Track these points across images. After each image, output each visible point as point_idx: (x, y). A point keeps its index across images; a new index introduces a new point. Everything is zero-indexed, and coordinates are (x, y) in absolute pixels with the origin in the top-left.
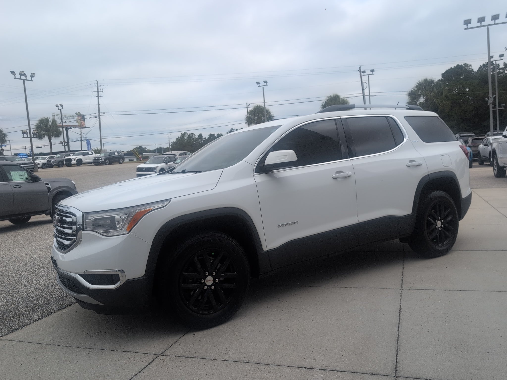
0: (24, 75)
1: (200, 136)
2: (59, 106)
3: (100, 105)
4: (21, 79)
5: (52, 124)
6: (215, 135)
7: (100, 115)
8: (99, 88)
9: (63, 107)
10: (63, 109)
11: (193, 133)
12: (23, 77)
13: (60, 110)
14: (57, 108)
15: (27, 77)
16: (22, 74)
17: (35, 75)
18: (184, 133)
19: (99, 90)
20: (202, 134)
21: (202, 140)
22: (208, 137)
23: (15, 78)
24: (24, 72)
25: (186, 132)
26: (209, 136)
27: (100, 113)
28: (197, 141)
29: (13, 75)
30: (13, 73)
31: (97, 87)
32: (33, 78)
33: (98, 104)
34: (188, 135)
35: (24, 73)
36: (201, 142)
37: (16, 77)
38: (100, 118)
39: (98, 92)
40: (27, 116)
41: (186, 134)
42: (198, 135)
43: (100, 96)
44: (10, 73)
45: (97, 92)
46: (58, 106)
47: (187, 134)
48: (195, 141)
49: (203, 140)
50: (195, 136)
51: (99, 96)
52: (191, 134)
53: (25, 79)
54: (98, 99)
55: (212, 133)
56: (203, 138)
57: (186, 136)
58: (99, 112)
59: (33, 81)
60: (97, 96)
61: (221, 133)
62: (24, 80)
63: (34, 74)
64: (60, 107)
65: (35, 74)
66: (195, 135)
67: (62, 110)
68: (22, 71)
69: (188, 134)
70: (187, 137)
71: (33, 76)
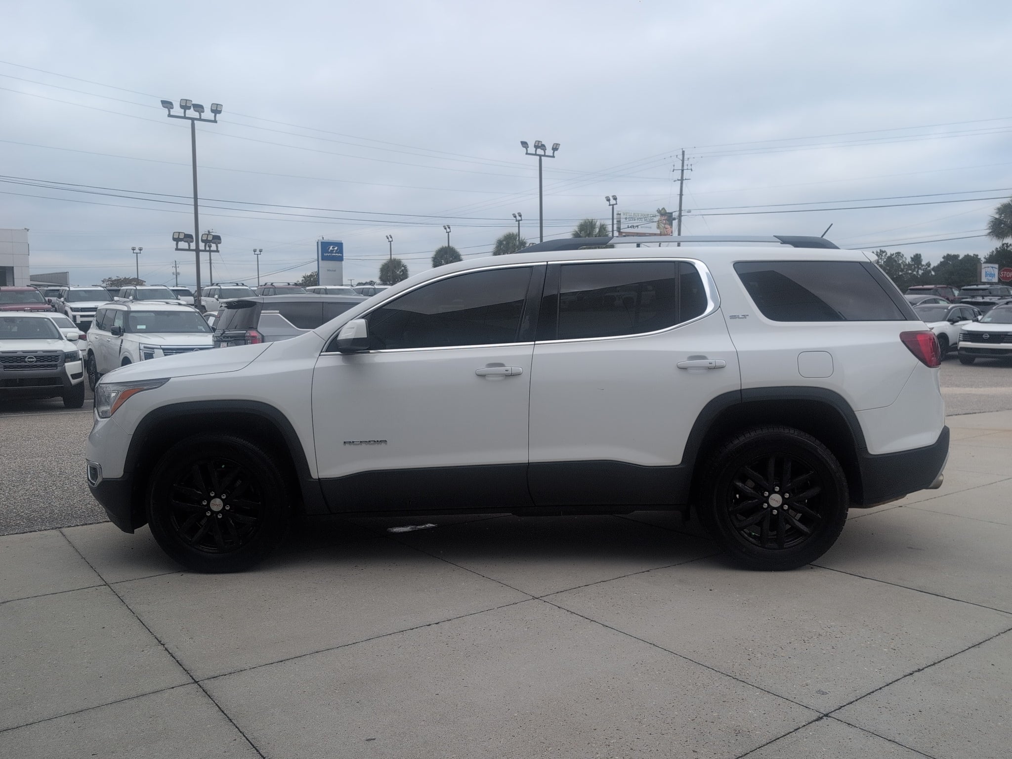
0: (542, 148)
1: (917, 258)
2: (611, 199)
3: (683, 196)
4: (536, 154)
5: (599, 231)
6: (959, 257)
7: (682, 214)
8: (686, 162)
9: (617, 200)
10: (616, 204)
11: (898, 253)
12: (540, 152)
13: (611, 206)
14: (608, 202)
15: (546, 151)
16: (539, 146)
17: (559, 147)
18: (879, 251)
19: (685, 167)
20: (922, 255)
21: (919, 269)
22: (941, 262)
23: (527, 154)
24: (541, 142)
25: (883, 249)
26: (942, 260)
27: (682, 212)
28: (908, 270)
29: (525, 149)
30: (524, 144)
31: (681, 162)
32: (556, 152)
33: (681, 195)
34: (889, 257)
35: (543, 143)
36: (918, 272)
37: (528, 152)
38: (681, 221)
39: (683, 171)
40: (539, 219)
41: (884, 254)
42: (911, 258)
43: (686, 179)
44: (521, 144)
45: (681, 171)
46: (608, 200)
47: (886, 254)
48: (902, 270)
49: (924, 267)
50: (904, 260)
51: (684, 179)
52: (896, 253)
53: (543, 154)
54: (682, 184)
55: (952, 253)
56: (924, 263)
57: (883, 257)
58: (680, 210)
59: (556, 157)
60: (680, 178)
61: (976, 254)
62: (540, 156)
63: (557, 144)
64: (613, 202)
65: (559, 145)
66: (905, 256)
67: (615, 206)
68: (539, 141)
69: (889, 254)
70: (885, 260)
71: (555, 148)
